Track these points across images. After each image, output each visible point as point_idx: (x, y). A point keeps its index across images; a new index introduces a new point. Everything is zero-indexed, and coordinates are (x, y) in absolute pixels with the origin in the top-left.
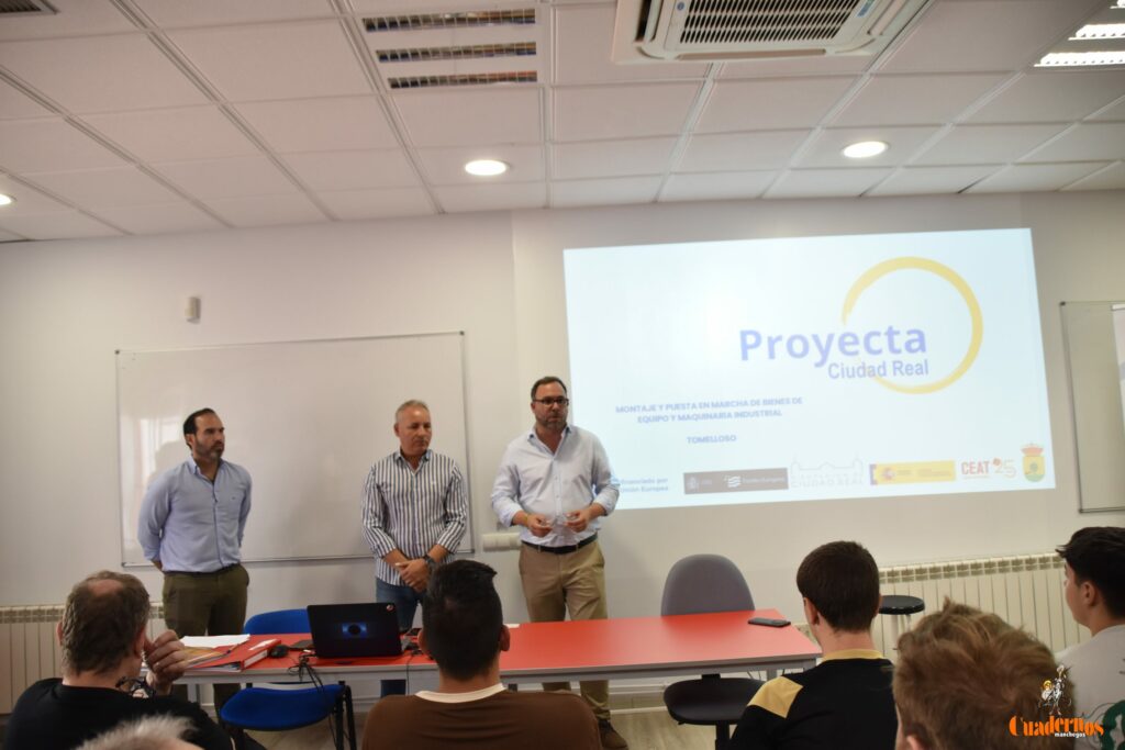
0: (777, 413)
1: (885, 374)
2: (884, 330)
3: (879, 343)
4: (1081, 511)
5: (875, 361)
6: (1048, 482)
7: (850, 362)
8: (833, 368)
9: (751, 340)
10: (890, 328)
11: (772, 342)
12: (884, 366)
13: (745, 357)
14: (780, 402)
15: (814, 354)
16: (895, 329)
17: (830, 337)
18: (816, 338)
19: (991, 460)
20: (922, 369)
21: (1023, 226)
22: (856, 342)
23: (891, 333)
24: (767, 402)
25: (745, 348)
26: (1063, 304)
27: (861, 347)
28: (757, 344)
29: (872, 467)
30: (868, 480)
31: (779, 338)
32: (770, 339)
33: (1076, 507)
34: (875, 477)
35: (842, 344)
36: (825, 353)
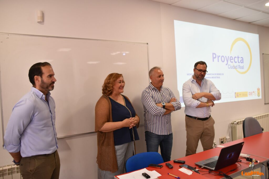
0: (219, 78)
1: (237, 68)
2: (237, 57)
3: (236, 60)
4: (265, 104)
5: (236, 64)
6: (260, 97)
7: (232, 64)
8: (229, 66)
9: (214, 56)
10: (238, 56)
11: (219, 57)
12: (237, 66)
13: (213, 61)
14: (220, 74)
15: (226, 62)
16: (239, 56)
17: (228, 57)
18: (226, 57)
19: (253, 91)
20: (242, 68)
21: (258, 34)
22: (232, 59)
23: (238, 58)
24: (218, 74)
25: (214, 58)
26: (263, 54)
27: (233, 61)
28: (215, 58)
29: (235, 93)
30: (234, 97)
31: (220, 56)
32: (218, 56)
33: (264, 103)
34: (236, 96)
35: (230, 59)
36: (227, 61)
